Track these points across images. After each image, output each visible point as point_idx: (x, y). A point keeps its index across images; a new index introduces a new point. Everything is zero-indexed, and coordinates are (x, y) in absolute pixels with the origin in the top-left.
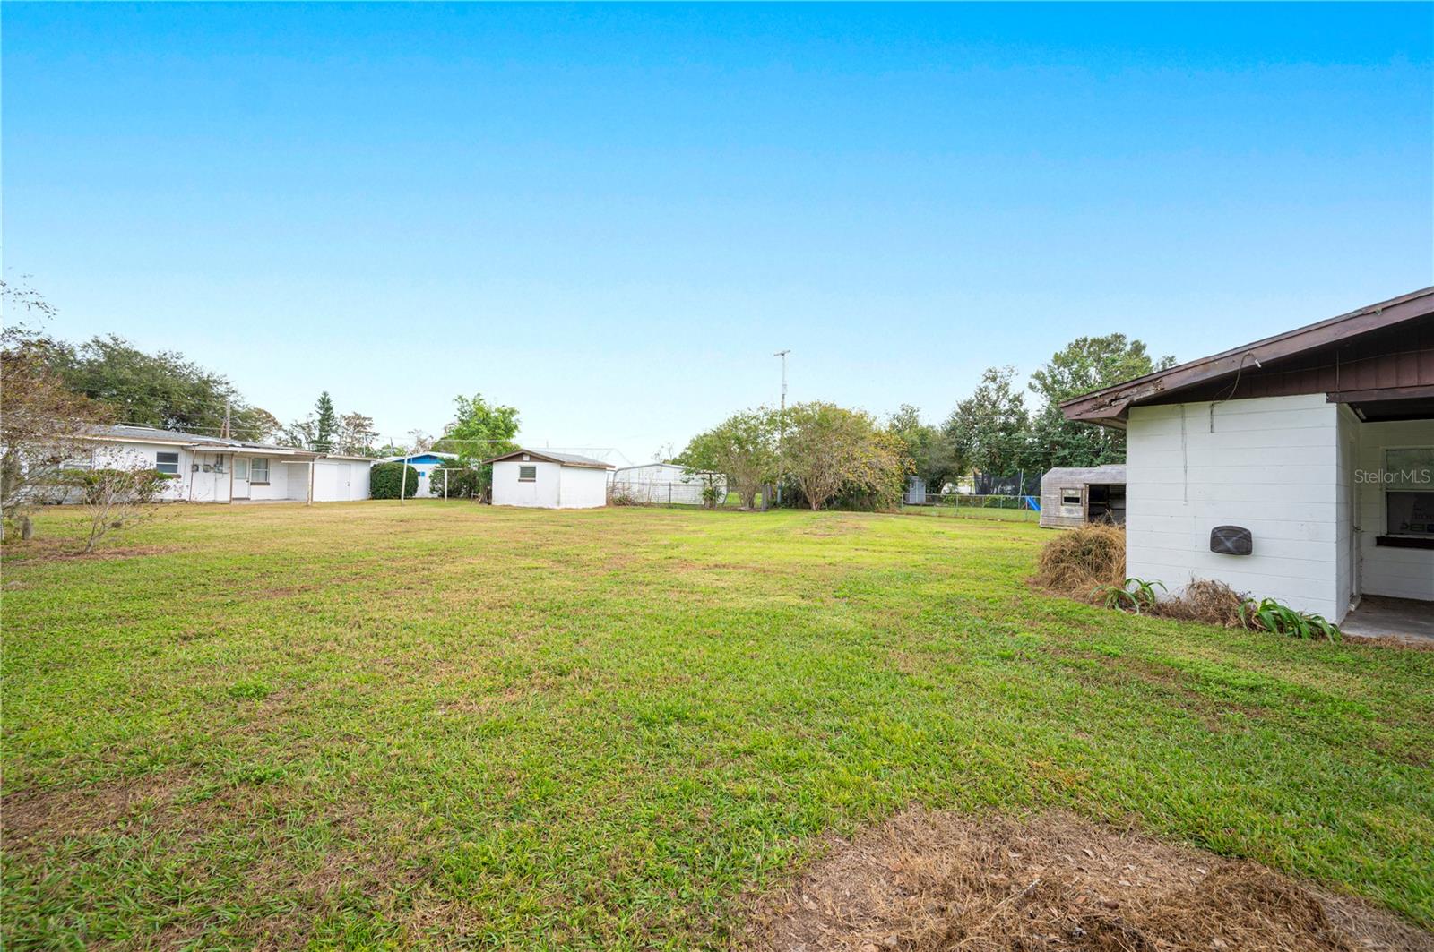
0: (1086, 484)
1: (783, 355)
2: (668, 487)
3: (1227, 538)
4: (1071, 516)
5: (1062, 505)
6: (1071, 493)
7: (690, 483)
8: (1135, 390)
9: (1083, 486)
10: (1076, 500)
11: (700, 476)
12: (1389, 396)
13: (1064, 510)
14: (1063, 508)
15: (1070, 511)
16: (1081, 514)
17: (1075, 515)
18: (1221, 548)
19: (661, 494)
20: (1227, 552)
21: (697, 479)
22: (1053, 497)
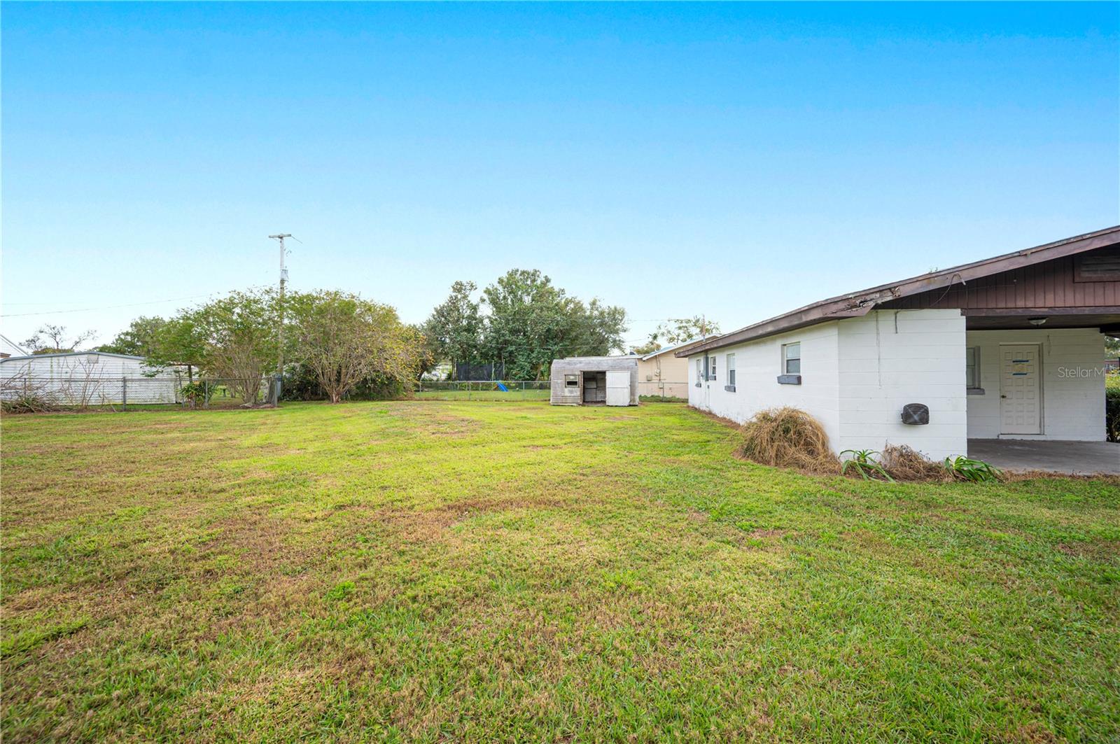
0: (581, 371)
1: (281, 238)
2: (121, 384)
3: (915, 413)
4: (572, 395)
5: (566, 387)
6: (572, 378)
7: (157, 377)
8: (878, 295)
9: (580, 373)
10: (573, 383)
11: (169, 369)
12: (991, 314)
13: (567, 391)
14: (566, 390)
15: (571, 392)
16: (579, 393)
17: (575, 394)
18: (911, 421)
19: (114, 394)
20: (915, 423)
21: (167, 373)
22: (559, 381)
